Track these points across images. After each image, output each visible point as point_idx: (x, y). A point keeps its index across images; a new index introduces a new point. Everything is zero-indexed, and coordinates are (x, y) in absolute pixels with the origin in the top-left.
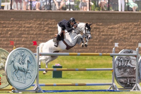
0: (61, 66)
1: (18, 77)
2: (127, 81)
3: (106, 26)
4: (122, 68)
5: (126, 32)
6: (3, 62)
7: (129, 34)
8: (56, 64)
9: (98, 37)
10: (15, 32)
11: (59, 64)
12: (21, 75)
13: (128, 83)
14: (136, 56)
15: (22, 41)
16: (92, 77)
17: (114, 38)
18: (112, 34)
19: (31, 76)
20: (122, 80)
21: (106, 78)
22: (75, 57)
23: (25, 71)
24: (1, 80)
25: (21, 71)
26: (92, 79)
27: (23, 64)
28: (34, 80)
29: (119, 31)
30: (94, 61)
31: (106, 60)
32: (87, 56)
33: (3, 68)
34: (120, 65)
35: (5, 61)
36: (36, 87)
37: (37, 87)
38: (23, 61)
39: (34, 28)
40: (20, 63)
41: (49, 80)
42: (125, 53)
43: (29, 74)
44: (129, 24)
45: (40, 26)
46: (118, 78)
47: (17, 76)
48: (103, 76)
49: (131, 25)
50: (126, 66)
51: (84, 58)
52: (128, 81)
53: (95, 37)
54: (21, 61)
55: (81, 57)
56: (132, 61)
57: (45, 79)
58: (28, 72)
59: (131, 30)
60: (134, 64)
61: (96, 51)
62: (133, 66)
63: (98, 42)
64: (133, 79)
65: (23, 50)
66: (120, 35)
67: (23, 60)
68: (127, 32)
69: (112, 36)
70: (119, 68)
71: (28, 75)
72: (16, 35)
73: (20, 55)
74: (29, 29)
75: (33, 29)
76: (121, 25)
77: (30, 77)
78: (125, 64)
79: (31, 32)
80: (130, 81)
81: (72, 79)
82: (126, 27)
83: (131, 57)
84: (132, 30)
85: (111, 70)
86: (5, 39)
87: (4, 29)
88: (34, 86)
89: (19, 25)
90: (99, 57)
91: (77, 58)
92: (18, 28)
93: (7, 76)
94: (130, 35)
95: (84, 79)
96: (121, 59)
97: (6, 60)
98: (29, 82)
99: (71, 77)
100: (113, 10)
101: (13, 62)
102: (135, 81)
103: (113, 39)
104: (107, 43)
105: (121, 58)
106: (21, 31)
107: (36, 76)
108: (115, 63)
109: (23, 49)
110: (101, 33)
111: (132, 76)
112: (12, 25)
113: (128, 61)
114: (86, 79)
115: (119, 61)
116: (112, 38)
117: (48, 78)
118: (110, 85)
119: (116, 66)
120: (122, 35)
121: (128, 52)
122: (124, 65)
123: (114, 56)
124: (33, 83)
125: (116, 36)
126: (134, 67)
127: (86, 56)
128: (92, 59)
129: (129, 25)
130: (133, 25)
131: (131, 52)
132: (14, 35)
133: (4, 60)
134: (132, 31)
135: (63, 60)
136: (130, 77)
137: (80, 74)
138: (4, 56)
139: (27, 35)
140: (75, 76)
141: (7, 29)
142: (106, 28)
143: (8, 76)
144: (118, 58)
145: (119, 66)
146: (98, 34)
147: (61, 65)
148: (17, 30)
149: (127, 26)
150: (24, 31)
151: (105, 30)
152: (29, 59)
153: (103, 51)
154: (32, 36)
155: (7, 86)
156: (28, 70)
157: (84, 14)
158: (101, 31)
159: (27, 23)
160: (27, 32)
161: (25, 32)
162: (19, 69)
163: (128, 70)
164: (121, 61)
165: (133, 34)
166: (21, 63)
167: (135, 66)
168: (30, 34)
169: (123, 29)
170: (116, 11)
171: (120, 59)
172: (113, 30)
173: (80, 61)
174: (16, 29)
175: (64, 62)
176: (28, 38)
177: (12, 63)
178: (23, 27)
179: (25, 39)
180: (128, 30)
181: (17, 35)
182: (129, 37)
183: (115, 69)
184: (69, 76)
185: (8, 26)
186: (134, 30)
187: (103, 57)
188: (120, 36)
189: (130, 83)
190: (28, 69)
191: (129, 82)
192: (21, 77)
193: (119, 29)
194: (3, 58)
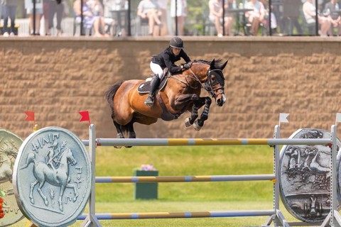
0: (155, 170)
1: (45, 198)
2: (311, 205)
3: (264, 73)
4: (296, 174)
5: (312, 87)
6: (9, 161)
7: (320, 93)
8: (143, 166)
9: (244, 98)
10: (44, 89)
11: (151, 165)
12: (52, 194)
13: (313, 210)
14: (330, 145)
15: (62, 111)
16: (232, 197)
17: (284, 102)
18: (278, 91)
19: (75, 195)
20: (298, 203)
21: (265, 199)
22: (190, 148)
23: (61, 185)
24: (4, 206)
25: (53, 182)
26: (230, 200)
27: (57, 165)
28: (83, 204)
29: (295, 85)
30: (235, 157)
31: (265, 154)
32: (218, 146)
33: (8, 177)
34: (291, 167)
35: (13, 159)
36: (89, 222)
37: (92, 223)
38: (56, 160)
39: (90, 79)
40: (49, 165)
41: (126, 204)
42: (304, 138)
43: (71, 190)
44: (319, 67)
45: (105, 75)
46: (288, 197)
47: (42, 195)
48: (257, 193)
49: (323, 69)
50: (307, 170)
51: (211, 151)
52: (313, 206)
53: (239, 100)
54: (51, 159)
55: (203, 147)
56: (322, 156)
57: (118, 202)
58: (69, 185)
59: (323, 82)
60: (326, 163)
61: (241, 133)
62: (325, 169)
63: (245, 112)
64: (323, 200)
65: (57, 134)
66: (297, 94)
67: (56, 157)
68: (314, 86)
69: (279, 98)
70: (291, 173)
71: (68, 193)
72: (46, 96)
73: (49, 145)
74: (78, 81)
75: (88, 81)
76: (300, 71)
77: (75, 199)
78: (306, 164)
79: (84, 89)
80: (317, 204)
81: (182, 200)
82: (312, 74)
83: (320, 148)
84: (327, 82)
85: (271, 179)
86: (20, 106)
87: (18, 82)
88: (84, 219)
89: (54, 73)
90: (247, 148)
91: (194, 150)
92: (53, 79)
93: (17, 197)
94: (321, 95)
95: (210, 201)
96: (296, 153)
97: (15, 156)
98: (70, 210)
99: (181, 197)
100: (281, 35)
101: (33, 162)
102: (328, 204)
103: (282, 104)
104: (266, 115)
105: (295, 149)
106: (59, 86)
107: (87, 196)
108: (280, 162)
109: (56, 131)
110: (253, 91)
111: (322, 192)
112: (37, 74)
113: (312, 156)
114: (216, 200)
115: (291, 157)
116: (279, 102)
117: (124, 199)
118: (269, 214)
119: (283, 169)
120: (303, 93)
121: (312, 134)
122: (302, 166)
123: (277, 146)
124: (81, 212)
125: (289, 96)
126: (327, 172)
127: (215, 146)
128: (232, 152)
129: (320, 69)
130: (328, 70)
131: (318, 135)
132: (42, 96)
133: (11, 157)
134: (327, 85)
135: (160, 155)
136: (316, 196)
137: (200, 190)
138: (11, 147)
139: (74, 96)
140: (189, 194)
141: (25, 84)
142: (263, 78)
143: (21, 195)
144: (289, 150)
145: (291, 170)
146: (244, 93)
147: (156, 168)
148: (49, 86)
149: (314, 71)
150: (67, 86)
151: (262, 82)
152: (70, 154)
153: (258, 133)
154: (86, 98)
155: (19, 220)
156: (69, 182)
157: (210, 44)
158: (251, 84)
159: (73, 68)
160: (72, 90)
161: (68, 90)
162: (47, 179)
163: (313, 178)
164: (296, 157)
165: (330, 91)
166: (51, 164)
167: (328, 170)
168: (80, 93)
169: (304, 79)
170: (288, 35)
171: (293, 152)
172: (280, 82)
173: (202, 158)
174: (46, 81)
175: (162, 161)
176: (75, 104)
177: (29, 163)
178: (63, 76)
179: (69, 106)
180: (316, 81)
181: (50, 97)
182: (320, 99)
183: (280, 176)
184: (176, 194)
185: (27, 76)
186: (332, 81)
187: (258, 147)
188: (299, 97)
189: (318, 211)
190: (69, 179)
191: (315, 208)
192: (52, 198)
193: (295, 79)
194: (9, 153)
